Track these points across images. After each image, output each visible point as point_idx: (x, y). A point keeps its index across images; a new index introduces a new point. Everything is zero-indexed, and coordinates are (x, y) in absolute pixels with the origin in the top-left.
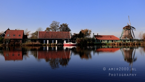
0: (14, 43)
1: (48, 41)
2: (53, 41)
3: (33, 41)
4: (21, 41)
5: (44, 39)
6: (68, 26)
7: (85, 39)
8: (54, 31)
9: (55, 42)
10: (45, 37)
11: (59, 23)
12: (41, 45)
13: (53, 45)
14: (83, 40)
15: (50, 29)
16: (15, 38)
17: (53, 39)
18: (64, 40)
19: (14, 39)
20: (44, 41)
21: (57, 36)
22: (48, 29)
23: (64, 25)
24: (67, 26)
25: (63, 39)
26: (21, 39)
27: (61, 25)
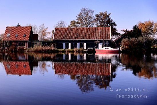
0: (15, 48)
1: (70, 44)
2: (78, 44)
3: (46, 44)
4: (26, 45)
5: (64, 41)
6: (110, 16)
7: (139, 41)
8: (85, 27)
9: (82, 46)
10: (64, 38)
11: (93, 11)
12: (56, 50)
13: (76, 52)
14: (135, 43)
15: (78, 23)
16: (18, 40)
17: (79, 41)
18: (98, 43)
19: (16, 42)
20: (64, 44)
21: (86, 35)
22: (73, 23)
23: (101, 14)
24: (108, 16)
25: (96, 41)
26: (26, 42)
27: (97, 16)
